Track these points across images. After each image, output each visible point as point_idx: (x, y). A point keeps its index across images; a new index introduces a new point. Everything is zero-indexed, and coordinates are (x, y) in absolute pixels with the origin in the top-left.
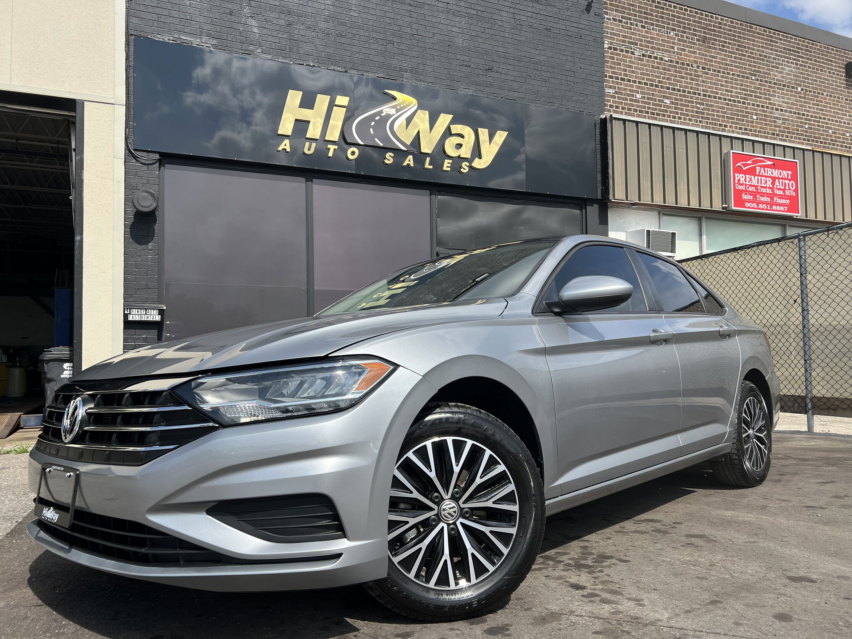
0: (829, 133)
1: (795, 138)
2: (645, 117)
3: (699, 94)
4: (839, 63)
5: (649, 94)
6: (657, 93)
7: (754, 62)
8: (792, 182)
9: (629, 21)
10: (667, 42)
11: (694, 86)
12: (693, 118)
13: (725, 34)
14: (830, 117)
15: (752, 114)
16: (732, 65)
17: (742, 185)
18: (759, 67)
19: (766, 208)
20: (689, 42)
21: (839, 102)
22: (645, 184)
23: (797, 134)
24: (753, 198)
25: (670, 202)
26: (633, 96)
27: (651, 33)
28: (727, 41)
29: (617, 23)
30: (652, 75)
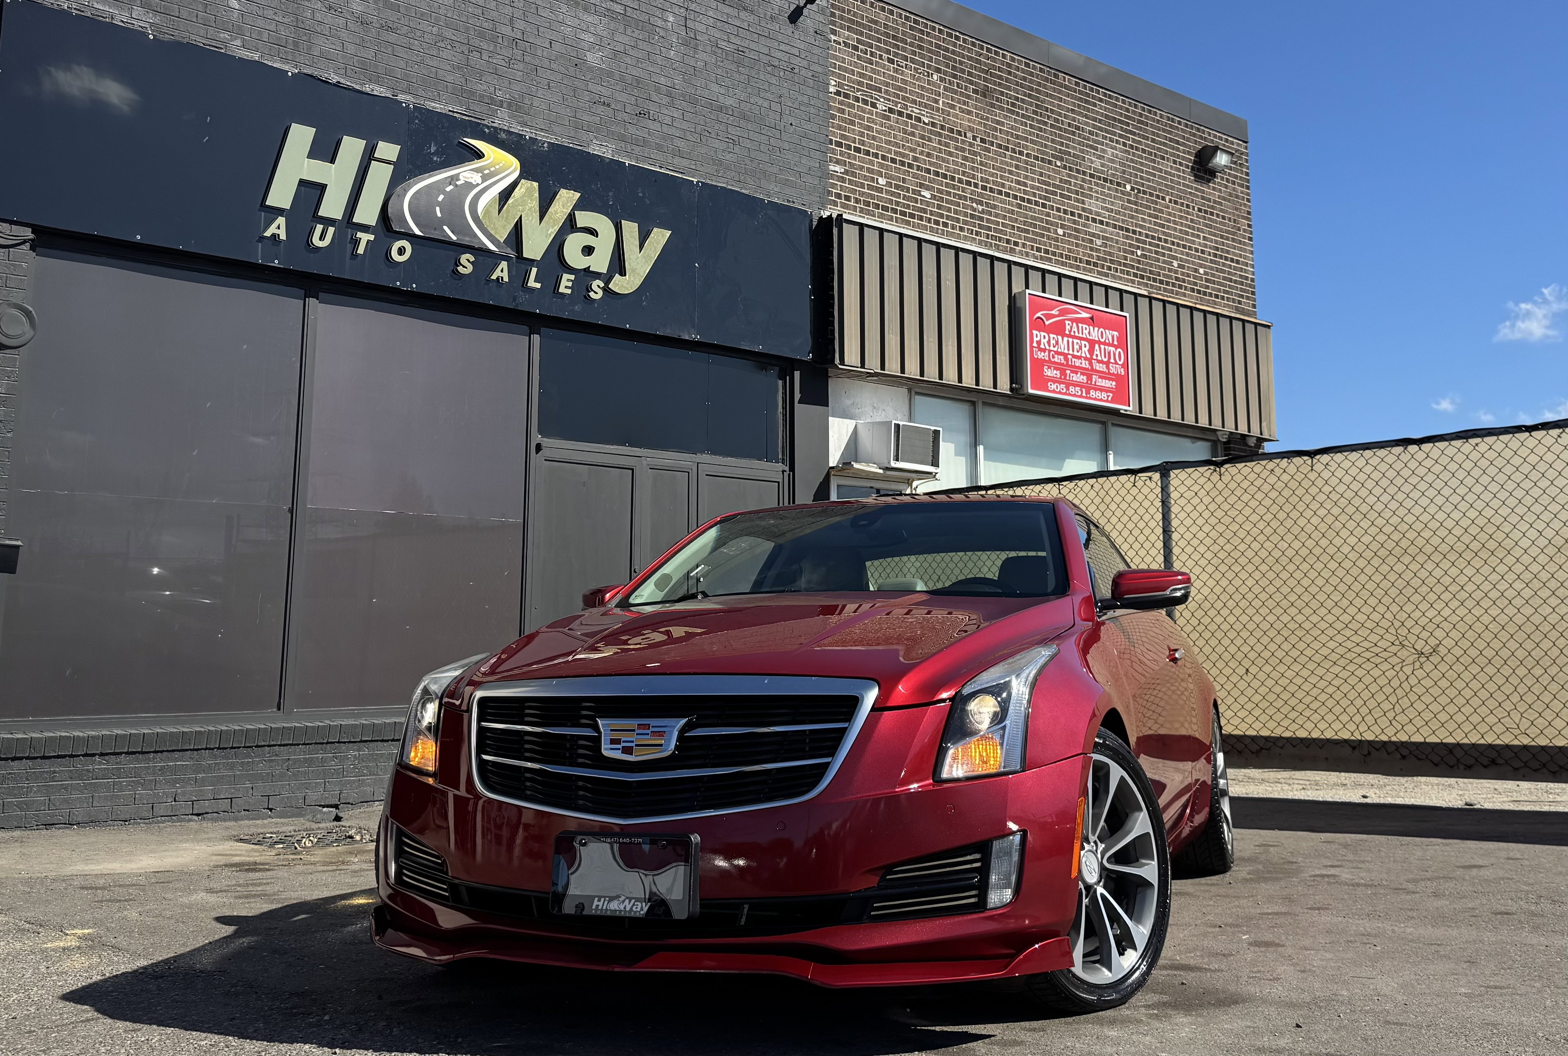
0: (1173, 266)
1: (1122, 271)
2: (893, 220)
3: (976, 185)
4: (1190, 147)
5: (898, 179)
6: (910, 178)
8: (1119, 350)
9: (869, 49)
10: (927, 90)
11: (967, 170)
12: (966, 227)
13: (1017, 84)
14: (1174, 238)
15: (1056, 225)
16: (1026, 139)
17: (1044, 350)
18: (1067, 146)
20: (962, 94)
21: (1188, 213)
22: (893, 340)
23: (1125, 265)
25: (931, 374)
26: (873, 180)
27: (902, 73)
28: (1020, 96)
29: (850, 50)
30: (903, 145)
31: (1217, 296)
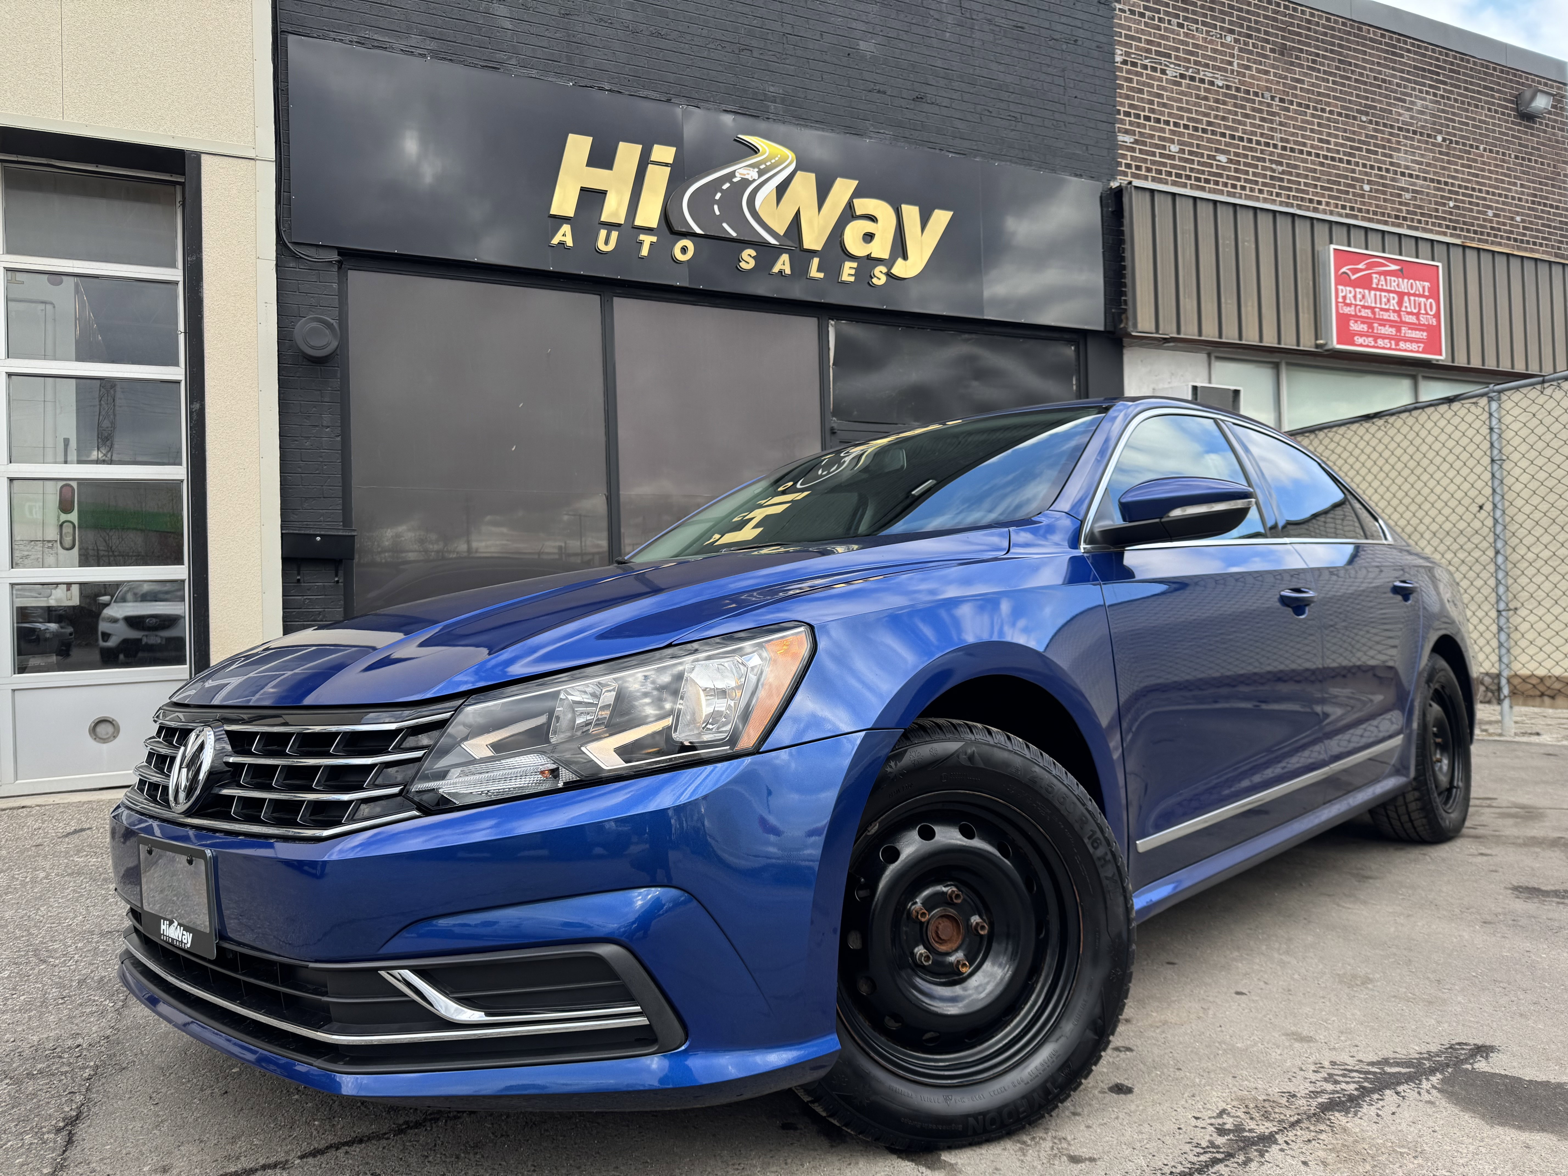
0: (1487, 215)
1: (1433, 224)
2: (1185, 186)
3: (1275, 146)
4: (1505, 93)
5: (1191, 145)
6: (1204, 143)
7: (1366, 91)
8: (1430, 300)
9: (1157, 15)
10: (1221, 53)
11: (1266, 132)
12: (1266, 189)
13: (1317, 40)
14: (1490, 187)
15: (1362, 181)
16: (1328, 96)
17: (1350, 305)
18: (1373, 100)
19: (1388, 346)
20: (1258, 54)
21: (1503, 161)
22: (1188, 305)
23: (1436, 217)
24: (1368, 328)
25: (1229, 335)
26: (1164, 147)
27: (1193, 37)
28: (1321, 52)
29: (1136, 17)
30: (1196, 111)
31: (1534, 243)
